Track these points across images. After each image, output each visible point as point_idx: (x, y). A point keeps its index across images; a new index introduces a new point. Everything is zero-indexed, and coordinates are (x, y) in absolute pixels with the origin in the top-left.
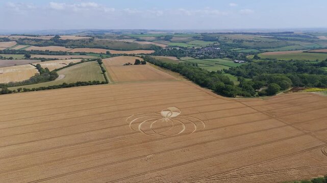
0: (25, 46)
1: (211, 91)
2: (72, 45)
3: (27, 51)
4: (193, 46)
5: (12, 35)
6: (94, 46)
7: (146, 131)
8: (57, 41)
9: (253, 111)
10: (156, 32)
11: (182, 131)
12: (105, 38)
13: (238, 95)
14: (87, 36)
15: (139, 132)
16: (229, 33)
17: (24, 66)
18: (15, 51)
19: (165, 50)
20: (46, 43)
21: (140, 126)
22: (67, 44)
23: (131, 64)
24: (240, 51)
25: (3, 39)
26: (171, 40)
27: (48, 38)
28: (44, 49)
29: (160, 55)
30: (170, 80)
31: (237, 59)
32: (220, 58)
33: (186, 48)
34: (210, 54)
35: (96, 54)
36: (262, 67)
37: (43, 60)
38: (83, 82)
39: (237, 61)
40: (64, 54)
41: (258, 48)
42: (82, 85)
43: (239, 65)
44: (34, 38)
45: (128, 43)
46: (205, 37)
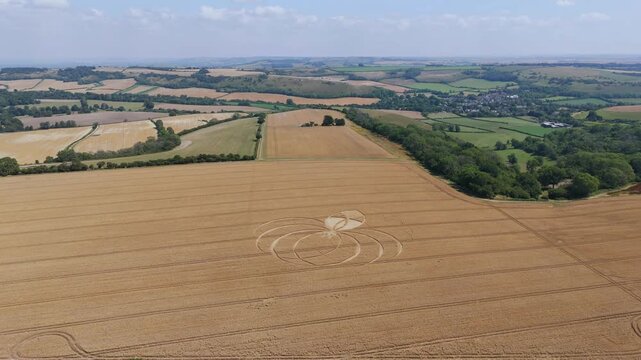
0: (149, 88)
1: (448, 182)
2: (229, 87)
3: (150, 98)
4: (461, 90)
5: (130, 68)
6: (267, 88)
7: (282, 252)
8: (202, 78)
9: (517, 227)
10: (393, 62)
11: (349, 259)
12: (290, 74)
13: (502, 194)
14: (258, 70)
15: (270, 254)
16: (544, 65)
17: (139, 123)
18: (131, 96)
19: (401, 97)
20: (185, 83)
21: (275, 242)
22: (219, 85)
23: (316, 125)
24: (561, 103)
25: (114, 74)
26: (418, 77)
27: (189, 73)
28: (178, 93)
29: (388, 108)
30: (374, 157)
31: (549, 120)
32: (514, 116)
33: (446, 95)
34: (492, 108)
35: (269, 103)
36: (594, 136)
37: (173, 113)
38: (209, 156)
39: (547, 124)
40: (212, 102)
41: (606, 97)
42: (208, 161)
43: (548, 131)
44: (165, 72)
45: (329, 83)
46: (490, 72)
